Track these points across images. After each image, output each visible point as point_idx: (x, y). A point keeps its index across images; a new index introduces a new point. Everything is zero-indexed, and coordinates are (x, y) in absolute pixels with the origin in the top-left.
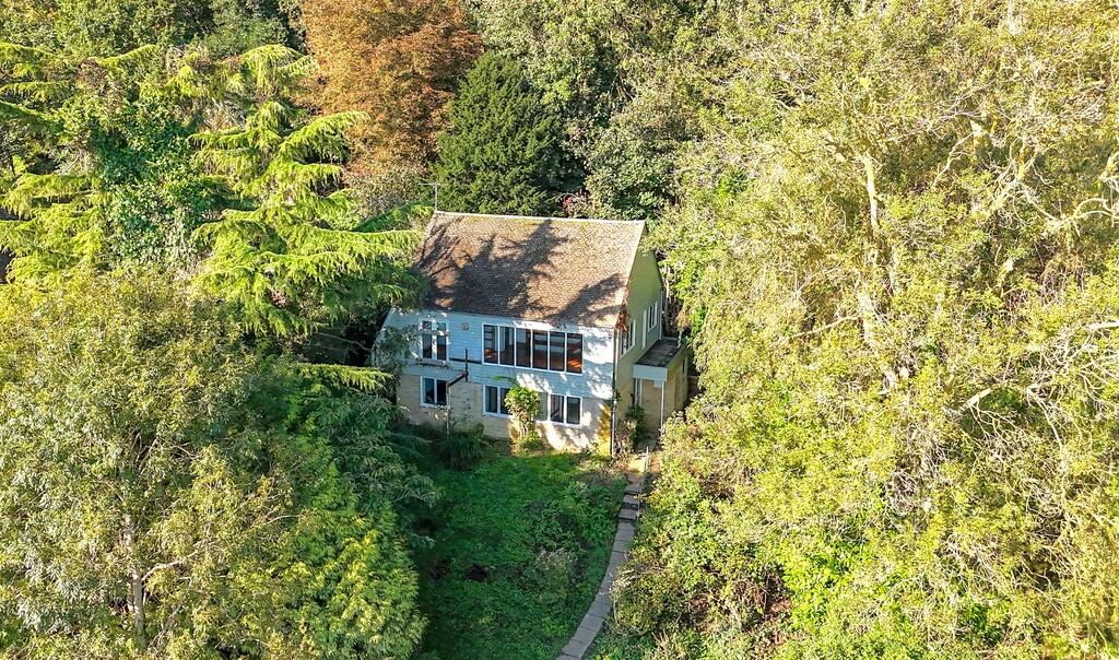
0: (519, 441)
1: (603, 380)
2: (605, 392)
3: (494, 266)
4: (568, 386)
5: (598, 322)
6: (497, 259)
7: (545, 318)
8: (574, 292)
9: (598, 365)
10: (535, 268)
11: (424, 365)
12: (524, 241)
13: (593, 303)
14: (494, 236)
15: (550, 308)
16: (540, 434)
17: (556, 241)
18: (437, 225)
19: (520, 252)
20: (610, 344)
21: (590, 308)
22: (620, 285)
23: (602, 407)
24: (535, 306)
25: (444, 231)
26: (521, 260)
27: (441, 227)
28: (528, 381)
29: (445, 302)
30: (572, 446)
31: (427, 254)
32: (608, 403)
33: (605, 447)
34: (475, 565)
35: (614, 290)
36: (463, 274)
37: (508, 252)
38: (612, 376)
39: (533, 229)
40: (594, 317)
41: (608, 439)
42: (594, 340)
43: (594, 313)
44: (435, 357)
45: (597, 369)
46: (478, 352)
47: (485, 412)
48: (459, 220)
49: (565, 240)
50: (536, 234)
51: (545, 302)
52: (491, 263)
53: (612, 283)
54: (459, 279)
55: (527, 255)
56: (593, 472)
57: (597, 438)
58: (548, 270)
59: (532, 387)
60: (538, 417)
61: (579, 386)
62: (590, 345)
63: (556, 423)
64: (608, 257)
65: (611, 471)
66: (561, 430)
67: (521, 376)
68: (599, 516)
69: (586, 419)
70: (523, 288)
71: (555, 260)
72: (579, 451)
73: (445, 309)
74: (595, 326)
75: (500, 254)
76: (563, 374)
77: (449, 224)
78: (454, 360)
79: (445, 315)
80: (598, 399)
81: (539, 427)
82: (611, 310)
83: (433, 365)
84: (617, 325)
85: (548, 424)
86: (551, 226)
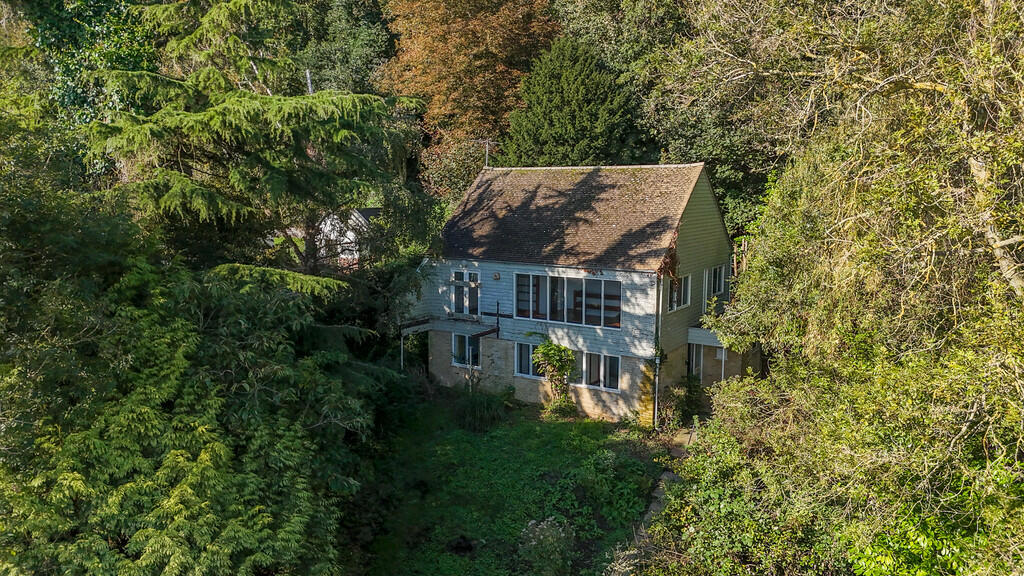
0: (549, 407)
1: (644, 335)
2: (646, 350)
3: (534, 215)
4: (604, 343)
5: (638, 267)
6: (539, 208)
7: (579, 263)
8: (616, 236)
9: (638, 317)
10: (577, 215)
11: (456, 320)
12: (570, 190)
13: (636, 247)
14: (538, 187)
15: (589, 254)
16: (574, 400)
17: (602, 188)
18: (484, 179)
19: (563, 200)
20: (653, 293)
21: (632, 253)
22: (669, 227)
23: (643, 367)
24: (571, 252)
25: (490, 185)
26: (563, 208)
27: (487, 181)
28: (561, 338)
29: (477, 251)
30: (609, 414)
31: (469, 206)
32: (650, 362)
33: (647, 416)
34: (463, 537)
35: (660, 233)
36: (502, 225)
37: (551, 201)
38: (653, 329)
39: (580, 178)
40: (634, 261)
41: (651, 407)
42: (634, 288)
43: (634, 257)
44: (466, 312)
45: (637, 323)
46: (510, 306)
47: (516, 374)
48: (507, 174)
49: (613, 187)
50: (583, 183)
51: (583, 248)
52: (532, 212)
53: (660, 226)
54: (497, 229)
55: (570, 203)
56: (628, 442)
57: (637, 406)
58: (590, 216)
59: (565, 344)
60: (571, 380)
61: (617, 343)
62: (628, 294)
63: (592, 387)
64: (658, 200)
65: (651, 444)
66: (596, 395)
67: (554, 332)
68: (625, 491)
69: (624, 382)
70: (561, 235)
71: (597, 206)
72: (616, 420)
73: (476, 258)
74: (635, 271)
75: (541, 203)
76: (599, 330)
77: (496, 178)
78: (486, 314)
79: (476, 264)
80: (639, 358)
81: (572, 391)
82: (656, 254)
83: (464, 320)
84: (660, 269)
85: (583, 386)
86: (600, 174)
